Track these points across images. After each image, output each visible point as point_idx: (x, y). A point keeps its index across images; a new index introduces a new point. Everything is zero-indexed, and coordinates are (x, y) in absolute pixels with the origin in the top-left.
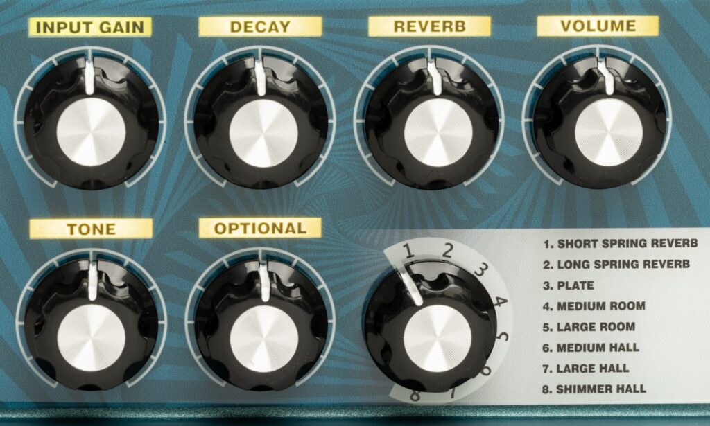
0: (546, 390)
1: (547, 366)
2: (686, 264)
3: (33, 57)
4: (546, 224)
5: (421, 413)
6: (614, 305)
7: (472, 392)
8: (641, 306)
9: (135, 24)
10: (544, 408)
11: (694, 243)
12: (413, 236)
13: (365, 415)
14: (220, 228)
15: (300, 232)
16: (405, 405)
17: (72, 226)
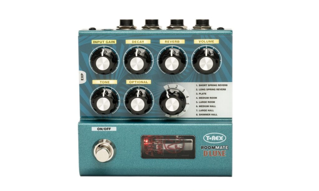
0: (197, 115)
1: (197, 110)
2: (225, 89)
3: (93, 48)
4: (196, 81)
5: (172, 119)
6: (210, 98)
7: (182, 115)
8: (216, 98)
9: (113, 41)
10: (197, 118)
11: (227, 85)
12: (170, 84)
13: (160, 120)
14: (131, 82)
15: (147, 83)
16: (168, 118)
17: (101, 81)
